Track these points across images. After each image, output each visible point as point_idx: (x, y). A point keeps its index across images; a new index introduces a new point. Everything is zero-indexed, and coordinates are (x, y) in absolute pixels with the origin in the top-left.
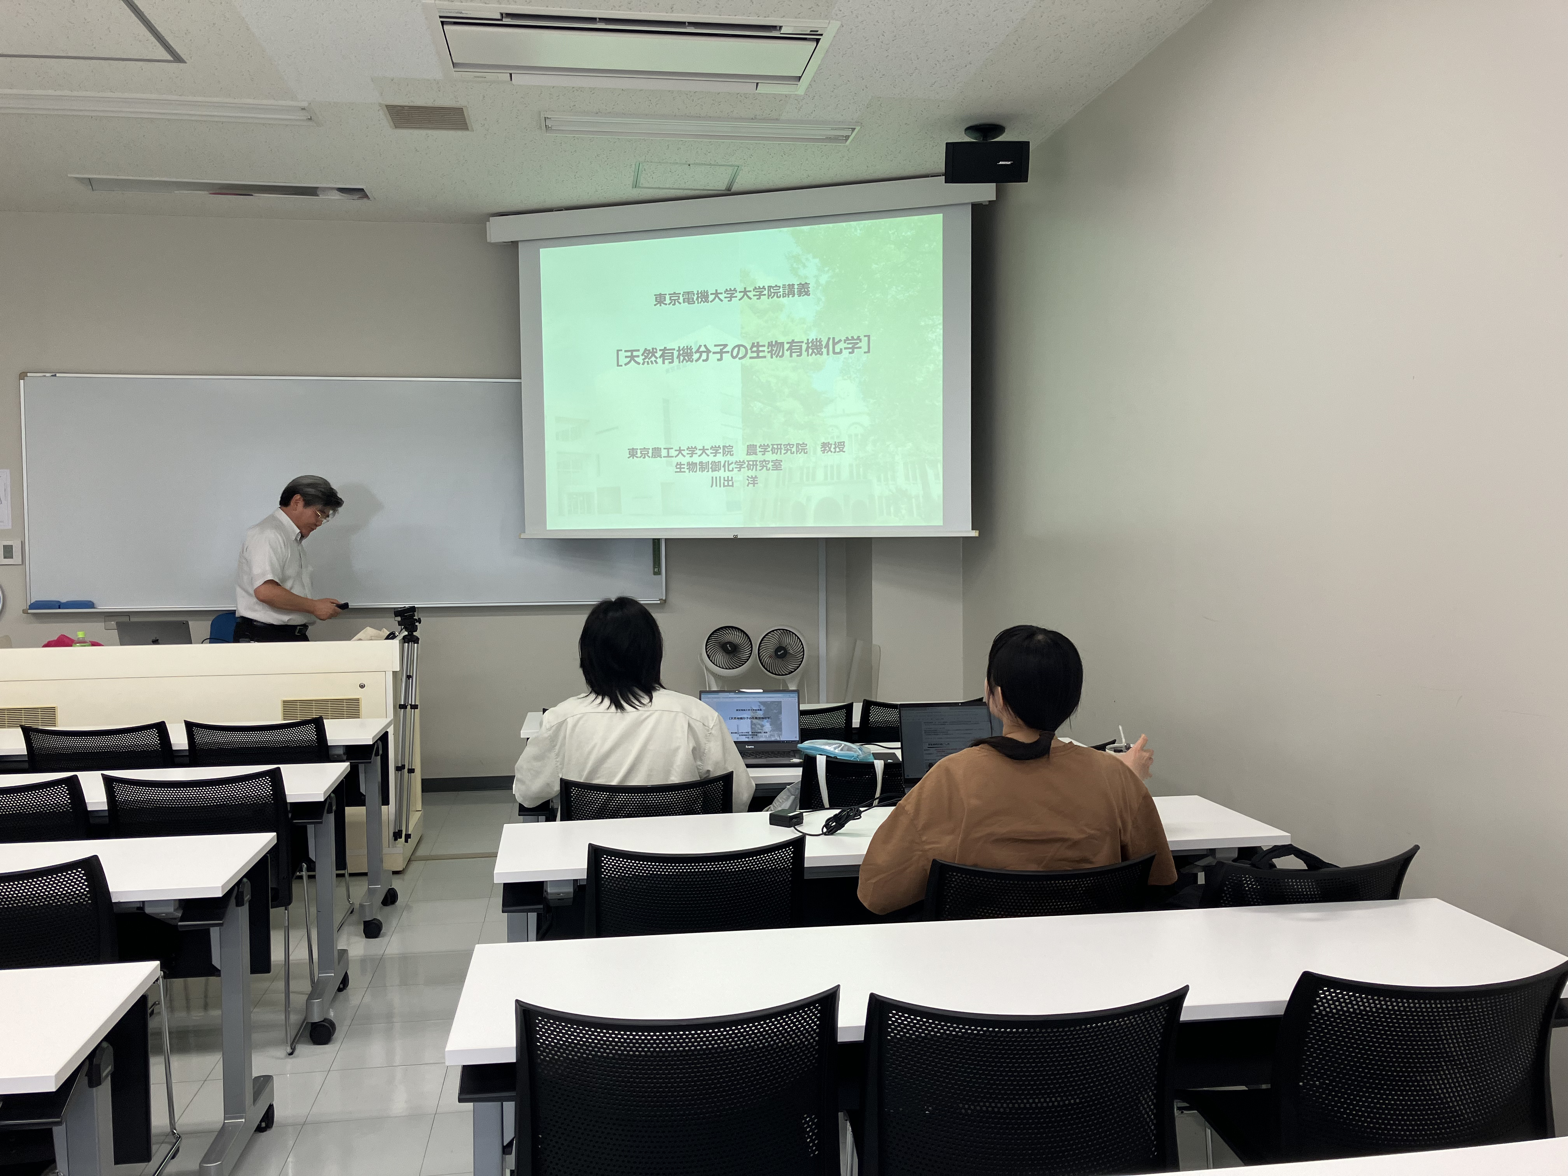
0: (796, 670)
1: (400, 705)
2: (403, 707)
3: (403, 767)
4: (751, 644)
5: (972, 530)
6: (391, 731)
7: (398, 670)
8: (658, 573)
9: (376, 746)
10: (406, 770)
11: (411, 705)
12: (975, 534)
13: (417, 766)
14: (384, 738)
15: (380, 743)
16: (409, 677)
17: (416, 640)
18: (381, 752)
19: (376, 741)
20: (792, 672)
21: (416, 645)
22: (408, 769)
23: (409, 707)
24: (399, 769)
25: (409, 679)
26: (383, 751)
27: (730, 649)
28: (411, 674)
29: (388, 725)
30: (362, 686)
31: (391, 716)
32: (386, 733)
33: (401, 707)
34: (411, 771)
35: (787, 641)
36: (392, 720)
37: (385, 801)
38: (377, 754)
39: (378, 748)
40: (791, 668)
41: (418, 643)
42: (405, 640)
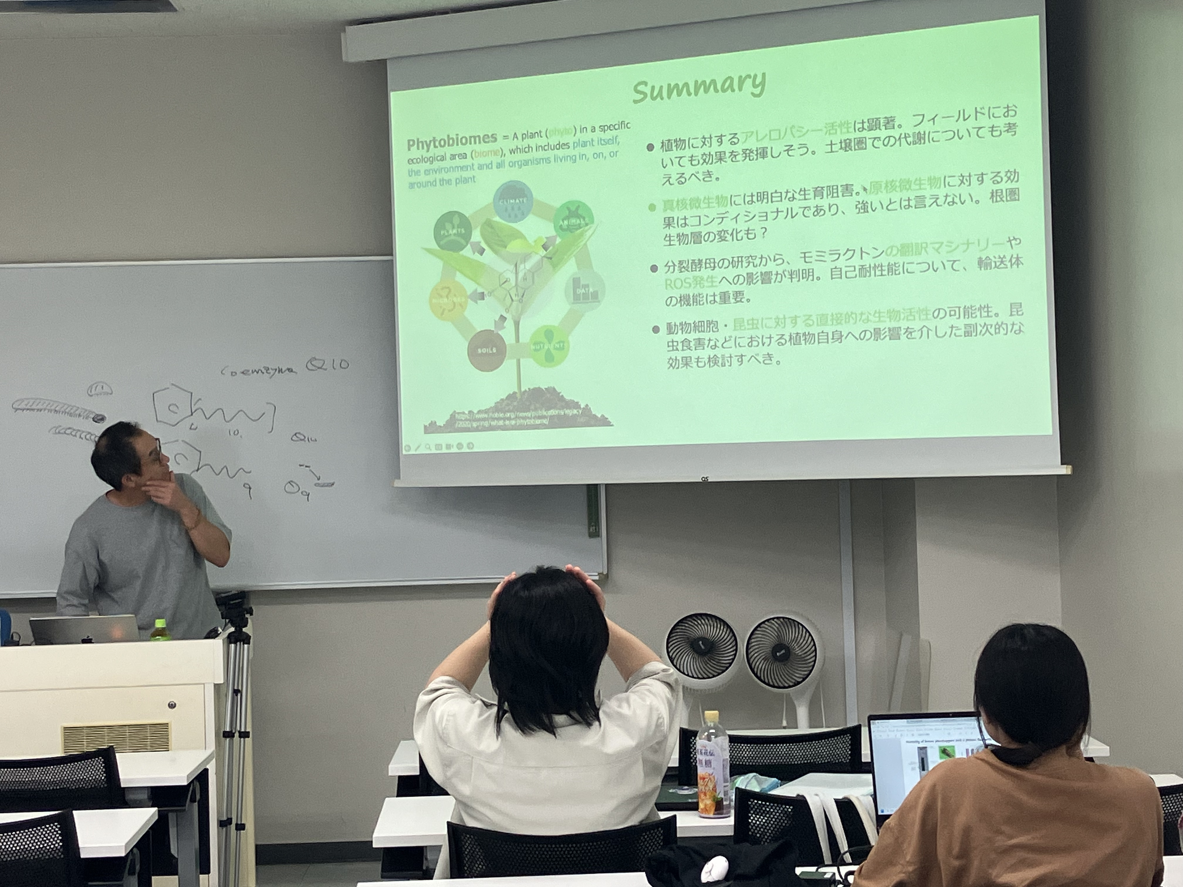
0: (804, 679)
1: (225, 732)
2: (228, 735)
3: (229, 821)
4: (736, 639)
5: (1062, 464)
6: (212, 768)
7: (221, 681)
8: (595, 534)
9: (191, 788)
10: (233, 826)
11: (240, 732)
12: (1066, 470)
13: (249, 821)
14: (202, 777)
15: (197, 785)
16: (236, 692)
17: (246, 639)
18: (198, 797)
19: (192, 782)
20: (799, 683)
21: (246, 646)
22: (237, 825)
23: (237, 735)
24: (224, 824)
25: (237, 695)
26: (201, 796)
27: (703, 647)
28: (240, 688)
29: (208, 760)
30: (172, 706)
31: (212, 748)
32: (206, 771)
33: (226, 735)
34: (241, 827)
35: (790, 635)
36: (212, 753)
37: (205, 869)
38: (193, 800)
39: (194, 791)
40: (798, 677)
41: (249, 643)
42: (232, 639)
